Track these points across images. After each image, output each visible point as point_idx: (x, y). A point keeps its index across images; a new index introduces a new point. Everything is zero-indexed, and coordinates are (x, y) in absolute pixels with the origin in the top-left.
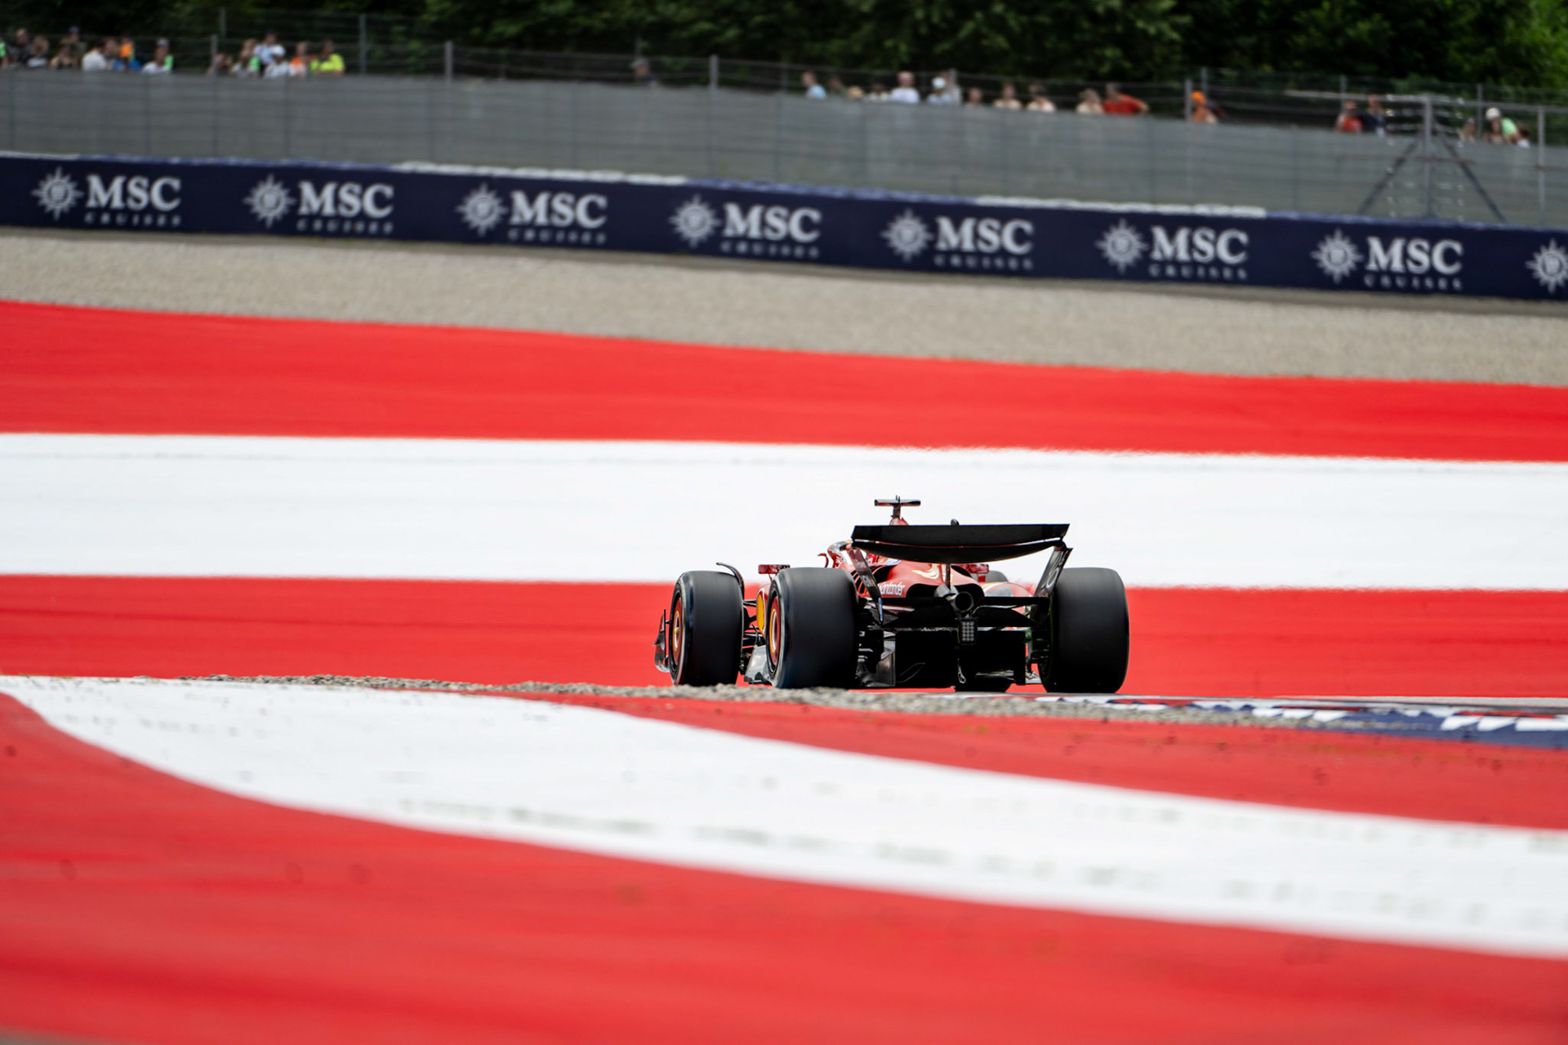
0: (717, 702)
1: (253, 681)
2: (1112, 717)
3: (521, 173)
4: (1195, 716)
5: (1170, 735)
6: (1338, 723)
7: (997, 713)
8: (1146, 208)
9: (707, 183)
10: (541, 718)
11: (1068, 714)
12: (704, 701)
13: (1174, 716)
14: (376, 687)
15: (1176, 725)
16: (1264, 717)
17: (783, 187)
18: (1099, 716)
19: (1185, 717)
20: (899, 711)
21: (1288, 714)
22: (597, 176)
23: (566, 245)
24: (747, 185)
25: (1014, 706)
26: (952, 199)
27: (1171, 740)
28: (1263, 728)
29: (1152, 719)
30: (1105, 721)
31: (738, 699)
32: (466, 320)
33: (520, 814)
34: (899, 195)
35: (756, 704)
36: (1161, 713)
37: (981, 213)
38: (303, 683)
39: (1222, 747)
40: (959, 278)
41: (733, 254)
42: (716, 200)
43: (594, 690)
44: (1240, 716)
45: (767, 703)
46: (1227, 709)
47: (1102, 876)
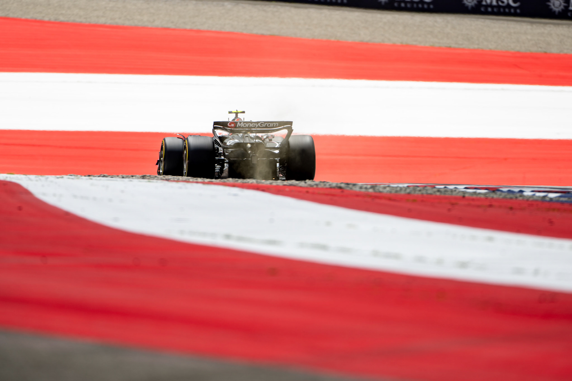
0: (307, 188)
2: (467, 196)
4: (500, 195)
5: (490, 203)
6: (557, 199)
7: (420, 193)
10: (235, 195)
11: (448, 194)
12: (301, 187)
13: (492, 195)
16: (528, 196)
18: (461, 195)
19: (496, 196)
20: (380, 192)
21: (538, 194)
25: (427, 190)
27: (490, 206)
28: (528, 200)
29: (482, 196)
30: (464, 198)
31: (315, 187)
32: (204, 27)
33: (228, 237)
35: (322, 189)
36: (486, 194)
39: (511, 209)
40: (404, 12)
43: (257, 182)
44: (518, 195)
45: (327, 188)
46: (513, 192)
47: (463, 265)
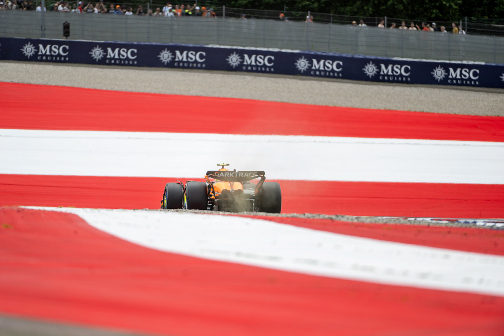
0: (305, 219)
1: (157, 210)
2: (431, 225)
3: (247, 48)
4: (458, 224)
5: (449, 231)
7: (394, 223)
8: (447, 62)
9: (307, 52)
10: (247, 224)
11: (417, 224)
12: (301, 219)
13: (451, 225)
14: (195, 213)
15: (451, 227)
16: (479, 225)
17: (331, 54)
18: (427, 224)
19: (455, 225)
20: (363, 222)
21: (488, 224)
22: (271, 50)
23: (261, 72)
24: (319, 53)
25: (400, 221)
26: (385, 58)
27: (449, 232)
28: (479, 229)
29: (444, 226)
30: (429, 226)
31: (312, 218)
32: (229, 96)
33: (239, 254)
34: (368, 57)
35: (317, 220)
36: (447, 224)
37: (394, 63)
38: (172, 211)
39: (465, 234)
40: (387, 84)
41: (315, 75)
42: (309, 58)
44: (472, 225)
45: (321, 219)
46: (468, 223)
47: (424, 276)
